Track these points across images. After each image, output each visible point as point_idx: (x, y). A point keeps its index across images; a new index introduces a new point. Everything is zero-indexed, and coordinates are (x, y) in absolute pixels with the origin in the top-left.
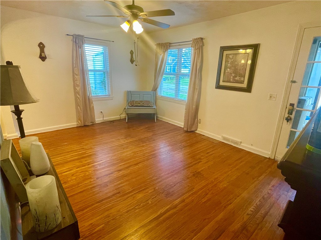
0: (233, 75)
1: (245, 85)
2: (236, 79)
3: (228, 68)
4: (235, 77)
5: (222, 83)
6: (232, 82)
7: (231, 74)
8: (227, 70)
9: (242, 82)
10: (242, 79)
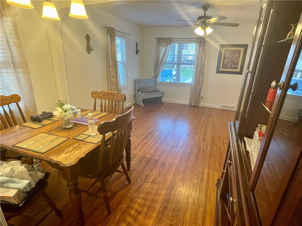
0: (230, 64)
1: (238, 70)
2: (232, 66)
3: (226, 59)
4: (232, 65)
5: (221, 69)
6: (229, 69)
7: (228, 63)
8: (225, 60)
9: (237, 68)
10: (237, 66)
